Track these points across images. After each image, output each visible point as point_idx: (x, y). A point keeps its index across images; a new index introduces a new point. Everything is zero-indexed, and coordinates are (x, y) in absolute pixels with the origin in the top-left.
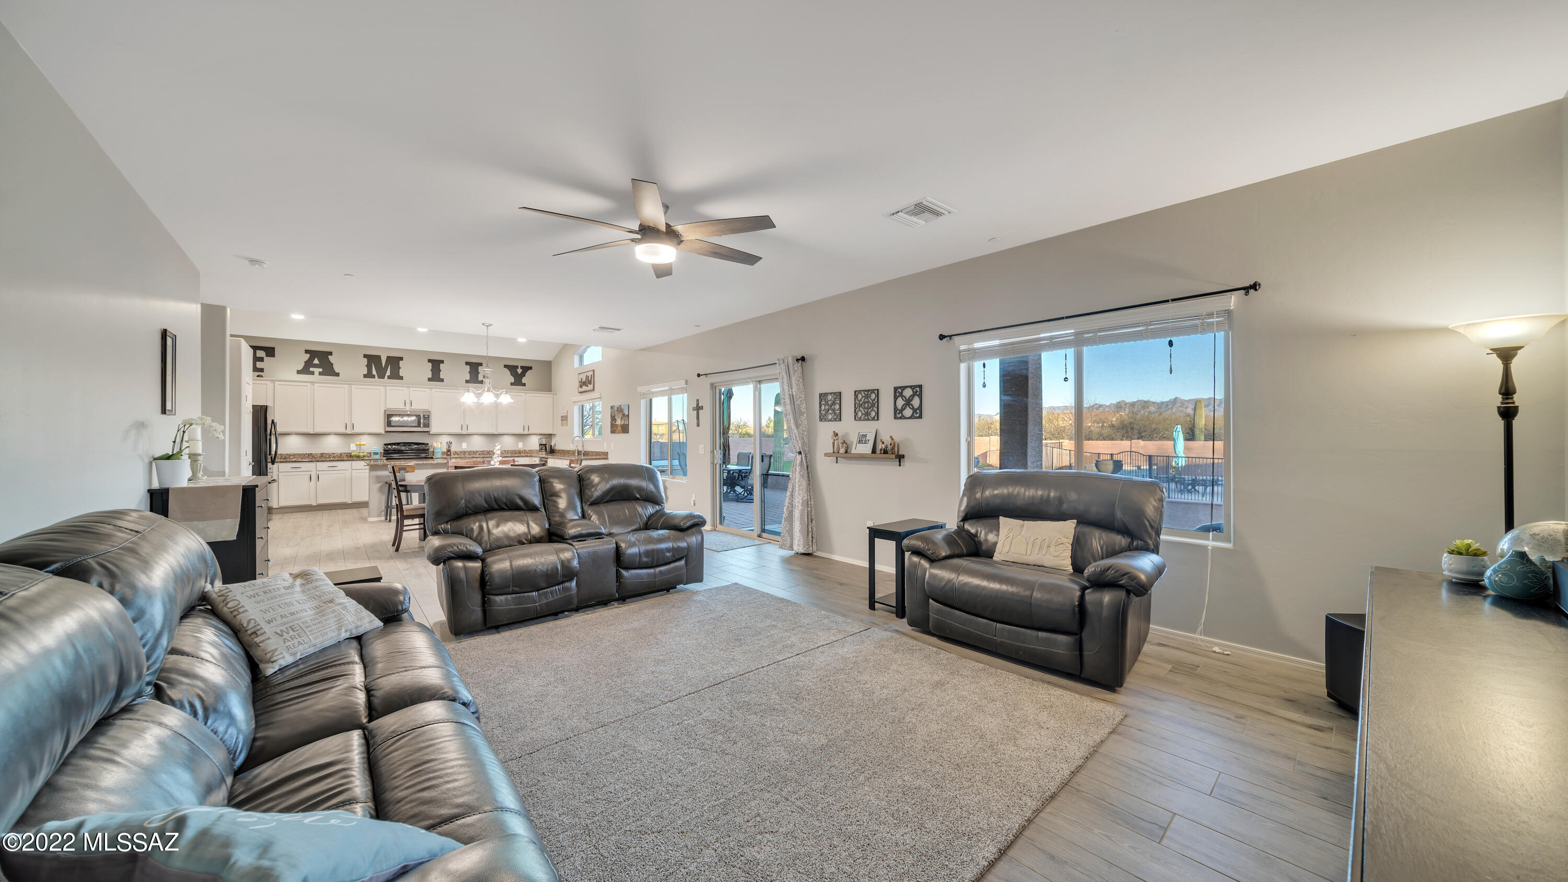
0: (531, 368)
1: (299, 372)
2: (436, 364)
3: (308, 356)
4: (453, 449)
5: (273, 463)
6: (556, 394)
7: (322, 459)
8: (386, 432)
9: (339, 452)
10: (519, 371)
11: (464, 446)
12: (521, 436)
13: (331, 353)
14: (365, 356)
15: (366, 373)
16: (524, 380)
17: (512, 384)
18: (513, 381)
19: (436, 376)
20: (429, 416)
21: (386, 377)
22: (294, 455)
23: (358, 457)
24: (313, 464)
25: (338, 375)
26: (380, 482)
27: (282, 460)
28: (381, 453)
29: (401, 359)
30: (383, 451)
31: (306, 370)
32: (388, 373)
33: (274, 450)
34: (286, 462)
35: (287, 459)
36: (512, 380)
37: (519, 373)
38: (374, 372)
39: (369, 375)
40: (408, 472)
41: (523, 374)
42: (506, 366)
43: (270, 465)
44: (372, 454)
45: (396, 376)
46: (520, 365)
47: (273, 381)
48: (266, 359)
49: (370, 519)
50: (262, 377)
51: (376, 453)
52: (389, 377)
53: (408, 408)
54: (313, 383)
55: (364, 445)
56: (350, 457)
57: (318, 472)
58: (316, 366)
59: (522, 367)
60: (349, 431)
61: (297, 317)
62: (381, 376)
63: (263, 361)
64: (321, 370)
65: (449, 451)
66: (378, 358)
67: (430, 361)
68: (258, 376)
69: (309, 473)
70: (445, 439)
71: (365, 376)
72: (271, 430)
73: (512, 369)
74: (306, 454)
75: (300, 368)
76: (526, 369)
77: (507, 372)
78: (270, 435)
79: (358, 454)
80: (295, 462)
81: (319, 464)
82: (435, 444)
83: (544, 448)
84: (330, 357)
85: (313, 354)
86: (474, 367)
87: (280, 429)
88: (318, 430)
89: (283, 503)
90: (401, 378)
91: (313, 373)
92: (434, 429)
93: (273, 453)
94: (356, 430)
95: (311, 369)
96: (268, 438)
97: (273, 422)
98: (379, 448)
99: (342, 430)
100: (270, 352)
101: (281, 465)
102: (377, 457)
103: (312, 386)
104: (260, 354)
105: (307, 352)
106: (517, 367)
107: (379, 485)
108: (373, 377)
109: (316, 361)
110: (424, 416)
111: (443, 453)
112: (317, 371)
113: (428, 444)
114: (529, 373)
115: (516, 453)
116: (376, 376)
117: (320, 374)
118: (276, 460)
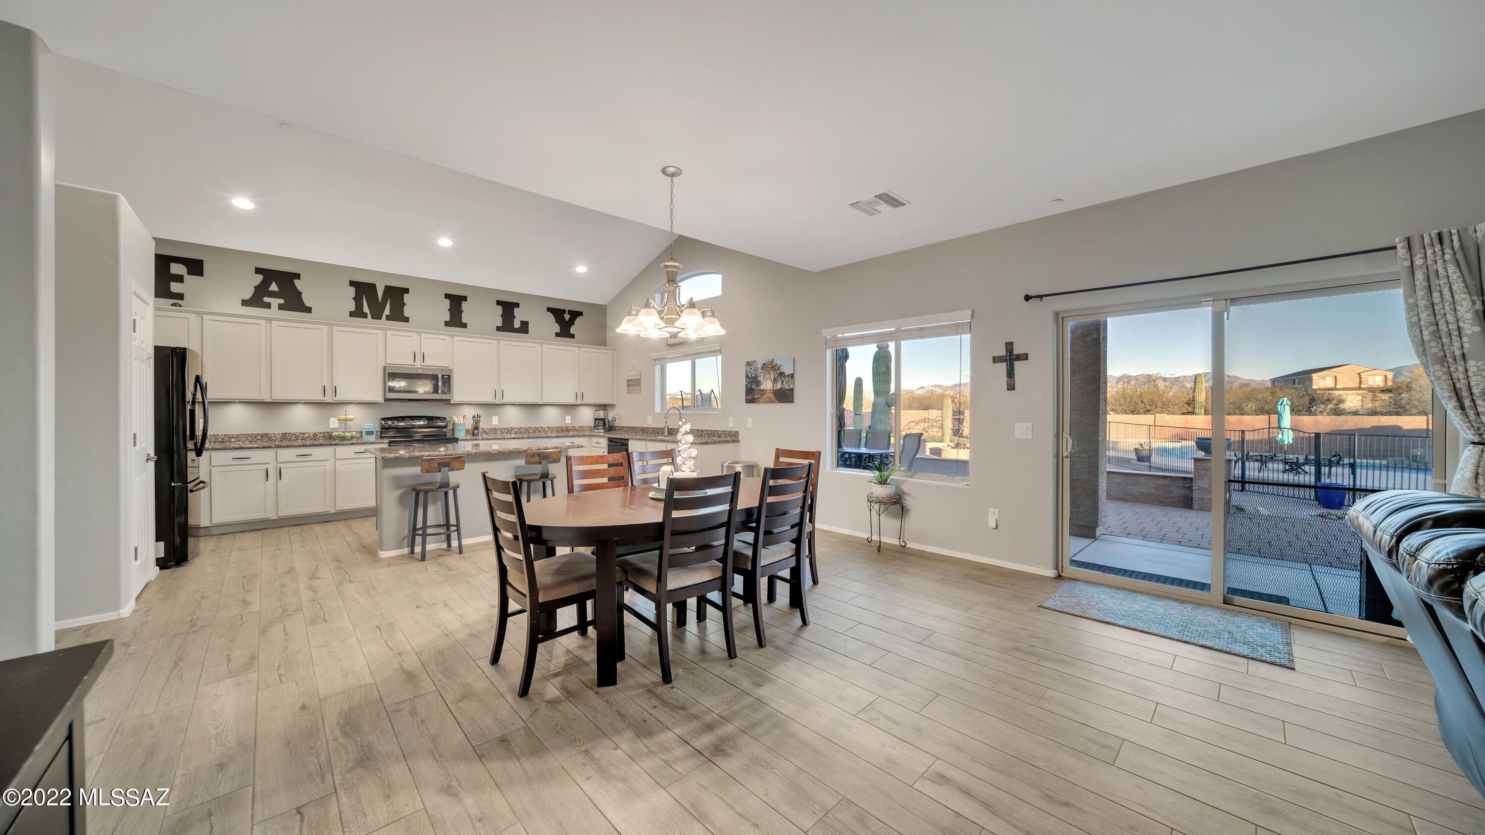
0: (580, 314)
1: (245, 303)
2: (456, 301)
3: (260, 278)
4: (482, 425)
5: (199, 453)
6: (615, 350)
7: (285, 443)
8: (387, 400)
9: (312, 431)
10: (567, 317)
11: (495, 421)
12: (568, 407)
13: (298, 276)
14: (352, 283)
15: (353, 309)
16: (573, 330)
17: (557, 335)
18: (558, 331)
19: (456, 320)
20: (449, 376)
21: (384, 317)
22: (238, 436)
23: (343, 438)
24: (270, 453)
25: (309, 310)
26: (399, 487)
27: (217, 446)
28: (377, 432)
29: (406, 291)
30: (379, 430)
31: (257, 300)
32: (387, 311)
33: (201, 428)
34: (224, 449)
35: (226, 443)
36: (557, 329)
37: (567, 319)
38: (366, 309)
39: (358, 313)
40: (453, 470)
41: (572, 322)
42: (549, 309)
43: (191, 455)
44: (364, 434)
45: (398, 315)
46: (567, 308)
47: (200, 314)
48: (187, 278)
49: (384, 554)
50: (180, 306)
51: (369, 433)
52: (388, 318)
53: (418, 364)
54: (269, 320)
55: (352, 420)
56: (330, 439)
57: (279, 465)
58: (273, 295)
59: (570, 312)
60: (328, 399)
61: (243, 203)
62: (377, 316)
63: (182, 282)
64: (282, 301)
65: (476, 428)
66: (372, 287)
67: (447, 296)
68: (173, 305)
69: (265, 467)
70: (469, 412)
71: (352, 314)
72: (194, 395)
73: (557, 313)
74: (258, 435)
75: (248, 294)
76: (575, 314)
77: (551, 317)
78: (194, 403)
79: (342, 434)
80: (240, 448)
81: (281, 452)
82: (455, 418)
83: (601, 423)
84: (296, 281)
85: (268, 275)
86: (508, 308)
87: (211, 395)
88: (278, 396)
89: (218, 519)
90: (406, 320)
91: (268, 306)
92: (457, 396)
93: (199, 432)
94: (340, 397)
95: (266, 299)
96: (189, 407)
97: (198, 379)
98: (374, 426)
99: (319, 397)
100: (196, 267)
101: (214, 454)
102: (372, 438)
103: (268, 325)
104: (177, 269)
105: (258, 271)
106: (564, 311)
107: (398, 492)
108: (365, 316)
109: (274, 287)
110: (443, 376)
111: (467, 432)
112: (275, 302)
113: (445, 418)
114: (578, 320)
115: (562, 431)
116: (369, 315)
117: (281, 307)
118: (207, 445)
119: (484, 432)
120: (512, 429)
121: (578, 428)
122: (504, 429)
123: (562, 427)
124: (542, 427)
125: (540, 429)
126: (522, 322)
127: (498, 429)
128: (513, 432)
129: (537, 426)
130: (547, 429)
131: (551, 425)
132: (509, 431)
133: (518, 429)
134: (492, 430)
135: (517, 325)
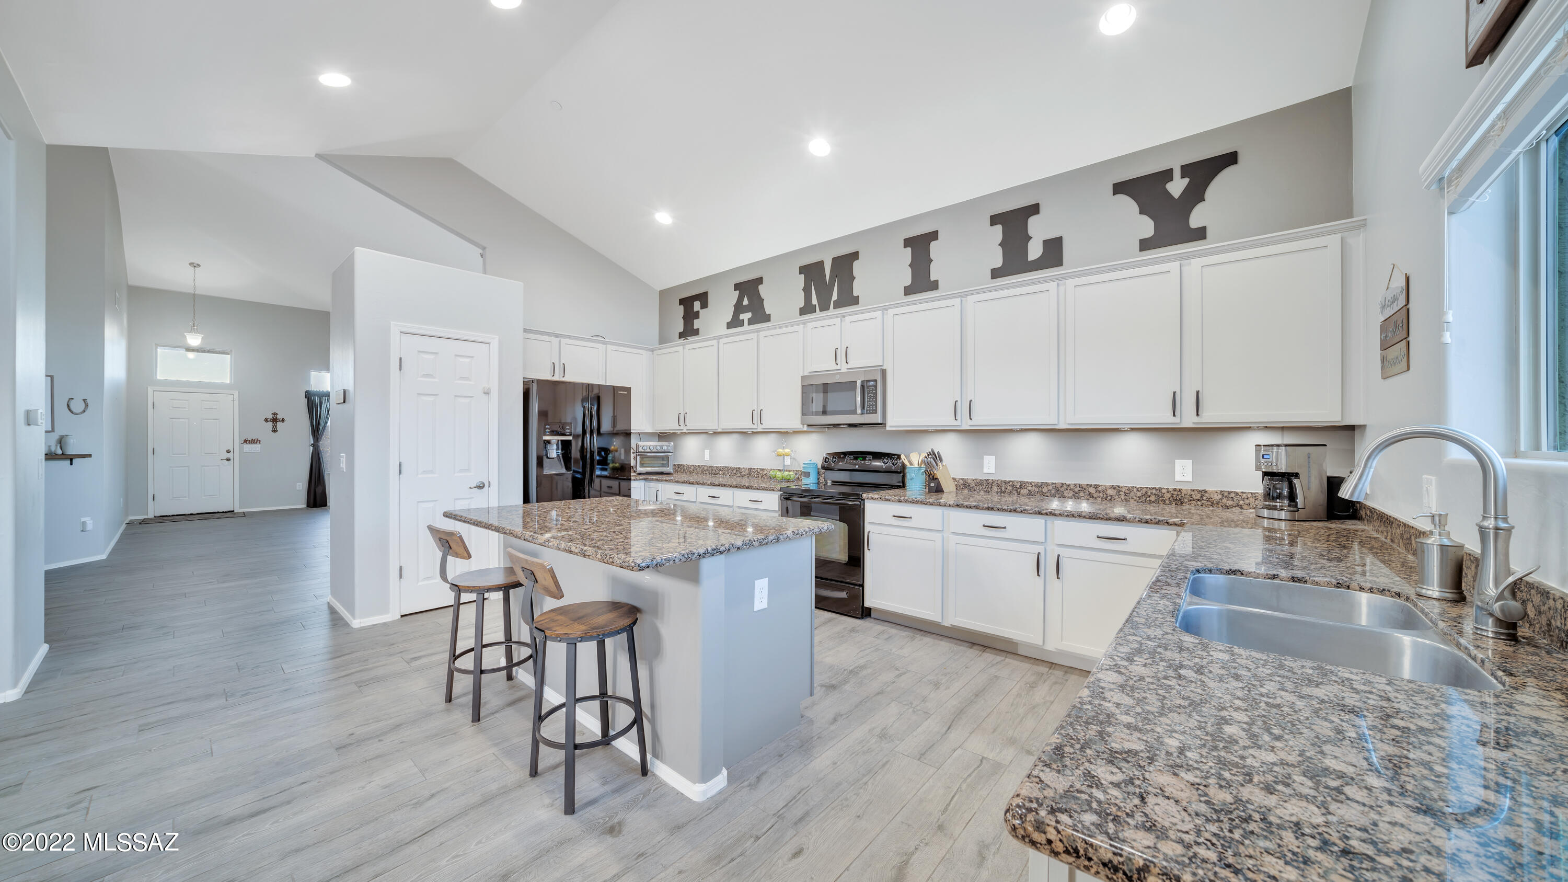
119: (964, 485)
120: (1023, 485)
121: (1217, 497)
122: (1006, 482)
123: (1160, 490)
124: (1096, 486)
125: (1092, 490)
126: (1046, 243)
127: (993, 481)
128: (1024, 491)
129: (1084, 482)
130: (1110, 492)
131: (1125, 481)
132: (1016, 488)
133: (1037, 486)
134: (980, 483)
135: (1035, 251)
